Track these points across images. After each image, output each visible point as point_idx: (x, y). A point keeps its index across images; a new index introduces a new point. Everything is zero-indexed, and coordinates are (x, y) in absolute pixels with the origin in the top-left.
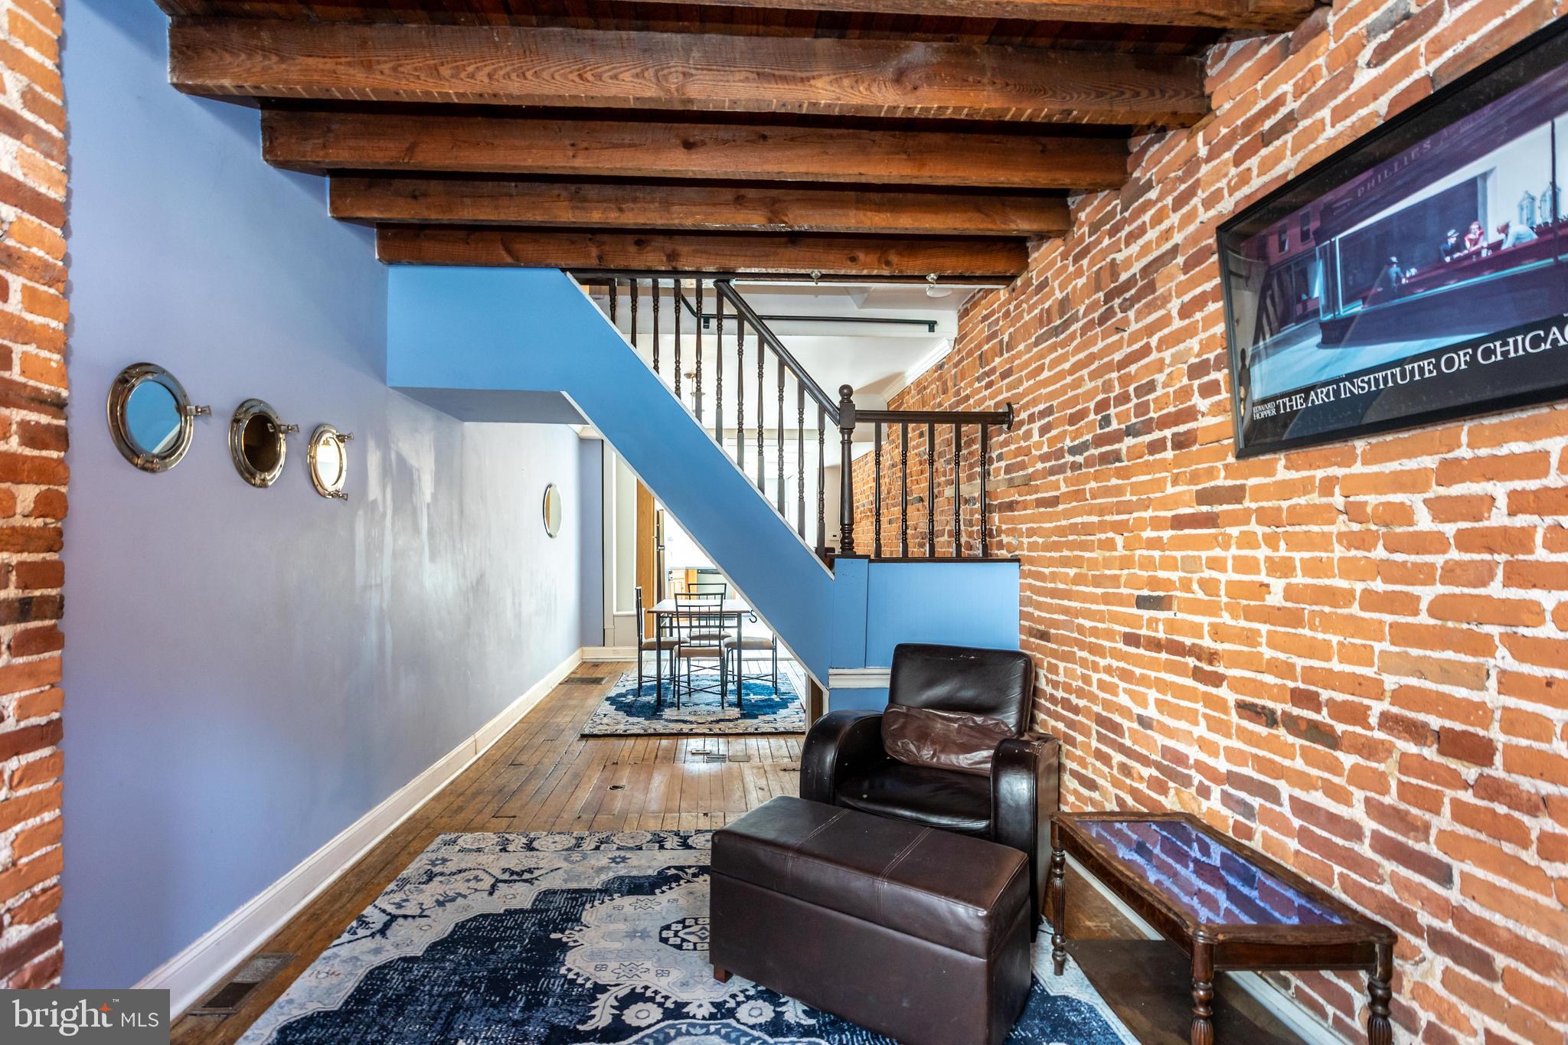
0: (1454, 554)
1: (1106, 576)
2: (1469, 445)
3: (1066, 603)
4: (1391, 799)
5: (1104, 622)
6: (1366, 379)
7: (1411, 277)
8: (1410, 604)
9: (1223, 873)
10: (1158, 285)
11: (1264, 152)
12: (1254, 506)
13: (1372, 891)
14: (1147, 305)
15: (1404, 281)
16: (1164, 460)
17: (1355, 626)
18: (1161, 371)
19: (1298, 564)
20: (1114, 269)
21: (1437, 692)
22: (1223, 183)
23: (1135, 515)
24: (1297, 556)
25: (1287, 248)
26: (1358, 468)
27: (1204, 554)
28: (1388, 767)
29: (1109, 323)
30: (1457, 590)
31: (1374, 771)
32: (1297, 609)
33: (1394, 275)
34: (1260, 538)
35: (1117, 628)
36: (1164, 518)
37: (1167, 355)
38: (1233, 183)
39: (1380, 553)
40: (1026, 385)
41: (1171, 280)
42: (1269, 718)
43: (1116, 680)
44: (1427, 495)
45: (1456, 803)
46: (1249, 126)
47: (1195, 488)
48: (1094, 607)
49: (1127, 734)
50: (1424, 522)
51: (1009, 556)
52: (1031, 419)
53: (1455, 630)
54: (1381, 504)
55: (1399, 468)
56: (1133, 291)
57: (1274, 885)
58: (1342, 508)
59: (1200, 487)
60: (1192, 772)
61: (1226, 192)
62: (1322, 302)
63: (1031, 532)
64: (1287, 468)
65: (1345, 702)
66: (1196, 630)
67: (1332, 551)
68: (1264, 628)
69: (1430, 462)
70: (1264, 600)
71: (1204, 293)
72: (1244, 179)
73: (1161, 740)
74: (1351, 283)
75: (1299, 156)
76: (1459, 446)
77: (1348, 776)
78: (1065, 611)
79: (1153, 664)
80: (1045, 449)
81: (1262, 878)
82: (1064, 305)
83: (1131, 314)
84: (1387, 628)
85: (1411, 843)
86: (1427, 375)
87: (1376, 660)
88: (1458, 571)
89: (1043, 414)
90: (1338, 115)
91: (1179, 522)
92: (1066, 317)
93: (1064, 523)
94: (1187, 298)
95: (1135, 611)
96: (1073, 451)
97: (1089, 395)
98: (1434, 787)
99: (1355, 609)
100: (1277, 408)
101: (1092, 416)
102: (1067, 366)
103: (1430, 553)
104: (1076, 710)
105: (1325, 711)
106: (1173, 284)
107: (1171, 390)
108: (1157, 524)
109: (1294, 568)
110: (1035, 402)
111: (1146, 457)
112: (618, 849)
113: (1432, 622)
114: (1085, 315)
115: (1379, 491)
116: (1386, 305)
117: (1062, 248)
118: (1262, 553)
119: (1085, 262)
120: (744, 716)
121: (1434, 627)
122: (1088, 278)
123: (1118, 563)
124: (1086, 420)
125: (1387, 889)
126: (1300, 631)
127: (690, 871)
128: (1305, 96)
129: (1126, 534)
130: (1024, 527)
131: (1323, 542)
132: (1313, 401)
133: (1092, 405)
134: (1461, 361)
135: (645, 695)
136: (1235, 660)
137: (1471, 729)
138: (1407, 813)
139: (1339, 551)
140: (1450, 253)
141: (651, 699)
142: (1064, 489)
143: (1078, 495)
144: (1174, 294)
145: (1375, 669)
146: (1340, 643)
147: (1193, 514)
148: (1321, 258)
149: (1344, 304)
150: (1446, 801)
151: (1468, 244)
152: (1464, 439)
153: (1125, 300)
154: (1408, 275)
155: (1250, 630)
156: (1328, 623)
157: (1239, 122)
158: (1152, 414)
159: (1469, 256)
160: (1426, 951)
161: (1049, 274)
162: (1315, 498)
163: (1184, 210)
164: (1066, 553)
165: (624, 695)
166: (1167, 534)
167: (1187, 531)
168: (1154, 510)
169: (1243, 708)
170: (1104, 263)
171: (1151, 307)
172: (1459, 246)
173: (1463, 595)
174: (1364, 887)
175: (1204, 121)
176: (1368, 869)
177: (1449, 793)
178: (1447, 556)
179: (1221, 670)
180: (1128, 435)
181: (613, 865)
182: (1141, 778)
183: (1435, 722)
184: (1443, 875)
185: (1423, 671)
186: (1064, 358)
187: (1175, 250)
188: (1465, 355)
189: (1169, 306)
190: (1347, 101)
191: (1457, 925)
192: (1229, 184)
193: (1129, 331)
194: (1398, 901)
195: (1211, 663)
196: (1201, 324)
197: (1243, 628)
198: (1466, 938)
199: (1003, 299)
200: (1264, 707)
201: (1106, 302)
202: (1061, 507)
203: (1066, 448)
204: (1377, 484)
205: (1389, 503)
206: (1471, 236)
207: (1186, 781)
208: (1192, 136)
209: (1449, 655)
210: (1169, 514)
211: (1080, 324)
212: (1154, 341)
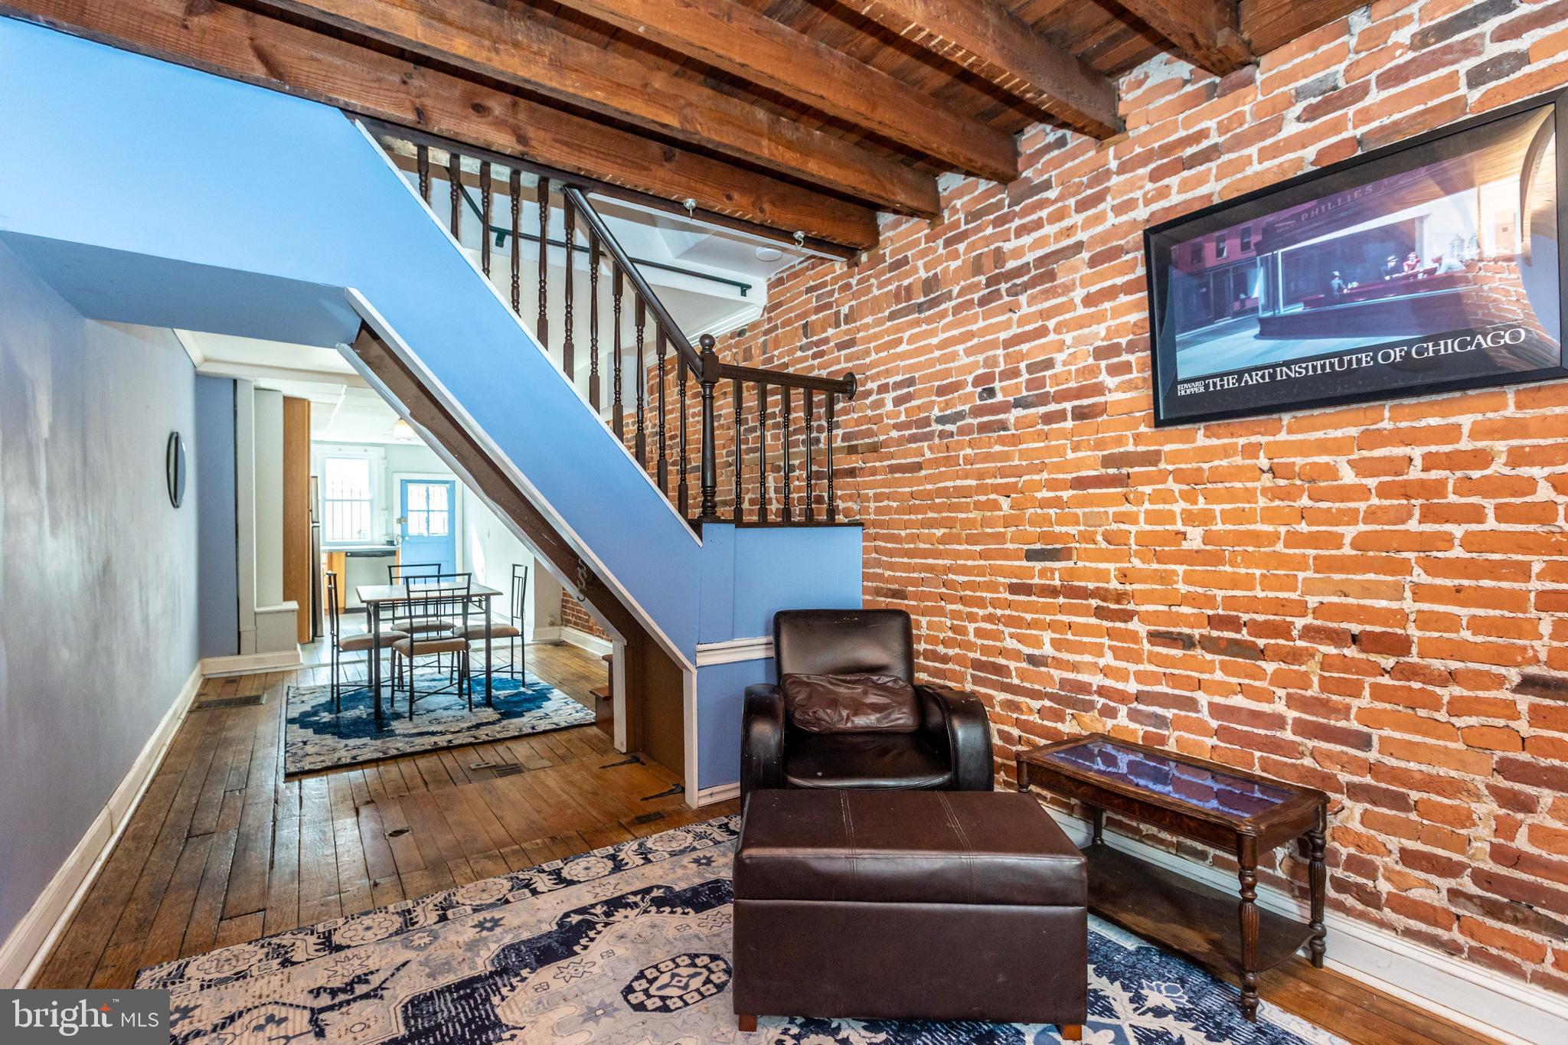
0: (1375, 501)
1: (987, 534)
2: (1390, 419)
3: (930, 561)
4: (1314, 691)
5: (985, 576)
6: (1304, 365)
7: (1352, 289)
8: (1337, 541)
9: (1131, 777)
10: (1059, 275)
11: (1186, 174)
12: (1170, 468)
13: (1293, 765)
14: (1042, 292)
15: (1345, 291)
16: (1064, 429)
17: (1282, 561)
18: (1060, 350)
19: (1218, 514)
20: (999, 257)
21: (1358, 605)
22: (1139, 194)
23: (1026, 478)
24: (1217, 508)
25: (1225, 254)
26: (1283, 436)
27: (1111, 510)
28: (1312, 667)
29: (993, 305)
30: (1378, 528)
31: (1296, 672)
32: (1217, 551)
33: (1336, 286)
34: (1177, 494)
35: (1001, 580)
36: (1063, 480)
37: (1068, 338)
38: (1149, 196)
39: (1305, 501)
40: (874, 356)
41: (1075, 272)
42: (1188, 642)
43: (1001, 627)
44: (1351, 457)
45: (1374, 687)
46: (1167, 150)
47: (1100, 454)
48: (970, 563)
49: (1014, 673)
50: (1348, 476)
51: (846, 520)
52: (885, 388)
53: (1375, 557)
54: (1307, 464)
55: (1324, 436)
56: (1026, 278)
57: (1190, 778)
58: (1266, 468)
59: (1106, 453)
60: (1095, 697)
61: (1141, 202)
62: (1262, 301)
63: (878, 498)
64: (1206, 436)
65: (1266, 622)
66: (1103, 575)
67: (1256, 503)
68: (1180, 569)
69: (1353, 431)
70: (1180, 545)
71: (1114, 286)
72: (1164, 192)
73: (1057, 674)
74: (1293, 288)
75: (1225, 182)
76: (1382, 420)
77: (1271, 679)
78: (931, 569)
79: (1045, 609)
80: (903, 418)
81: (1177, 774)
82: (929, 285)
83: (1023, 299)
84: (1311, 561)
85: (1332, 722)
86: (1364, 364)
87: (1300, 586)
88: (1380, 514)
89: (898, 385)
90: (1264, 155)
91: (1080, 483)
92: (932, 296)
93: (929, 487)
94: (1093, 289)
95: (1025, 563)
96: (941, 420)
97: (968, 369)
98: (1355, 677)
99: (1279, 547)
100: (1207, 386)
101: (969, 389)
102: (935, 341)
103: (1354, 500)
104: (945, 659)
105: (1245, 631)
106: (1078, 275)
107: (1073, 368)
108: (1052, 485)
109: (1215, 518)
110: (888, 373)
111: (1039, 427)
112: (475, 911)
113: (1354, 552)
114: (959, 295)
115: (1304, 455)
116: (1328, 308)
117: (927, 231)
118: (1179, 507)
119: (961, 247)
120: (506, 715)
121: (1356, 556)
122: (963, 261)
123: (1002, 521)
124: (961, 392)
125: (1308, 762)
126: (1222, 568)
127: (599, 910)
128: (1229, 134)
129: (1013, 495)
130: (871, 493)
131: (1250, 495)
132: (1246, 382)
133: (970, 379)
134: (1396, 355)
135: (346, 709)
136: (1148, 597)
137: (1390, 630)
138: (1328, 701)
139: (1262, 502)
140: (1391, 272)
141: (362, 711)
142: (928, 455)
143: (949, 461)
144: (1078, 283)
145: (1299, 592)
146: (1262, 575)
147: (1097, 477)
148: (1262, 265)
149: (1284, 305)
150: (1367, 686)
151: (1406, 268)
152: (1387, 414)
153: (1015, 285)
154: (1350, 286)
155: (1165, 571)
156: (1249, 560)
157: (1156, 145)
158: (1048, 389)
159: (1407, 277)
160: (1347, 802)
161: (909, 254)
162: (1238, 460)
163: (1090, 212)
164: (930, 515)
165: (315, 712)
166: (1066, 494)
167: (1091, 491)
168: (1050, 473)
169: (1155, 637)
170: (986, 249)
171: (1047, 294)
172: (1398, 268)
173: (1383, 531)
174: (1286, 764)
175: (1116, 138)
176: (1290, 749)
177: (1369, 680)
178: (1370, 503)
179: (1131, 607)
180: (1016, 407)
181: (485, 933)
182: (1030, 710)
183: (1356, 628)
184: (1364, 742)
185: (1345, 590)
186: (932, 333)
187: (1079, 247)
188: (1401, 351)
189: (1072, 294)
190: (1276, 145)
191: (1375, 777)
192: (1145, 195)
193: (1018, 314)
194: (1319, 768)
195: (1118, 602)
196: (1109, 313)
197: (1155, 570)
198: (1383, 785)
199: (838, 272)
200: (1180, 634)
201: (988, 285)
202: (923, 473)
203: (933, 417)
204: (1302, 448)
205: (1315, 463)
206: (1409, 262)
207: (1089, 706)
208: (1101, 149)
209: (1371, 576)
210: (1069, 476)
211: (954, 303)
212: (1051, 324)
